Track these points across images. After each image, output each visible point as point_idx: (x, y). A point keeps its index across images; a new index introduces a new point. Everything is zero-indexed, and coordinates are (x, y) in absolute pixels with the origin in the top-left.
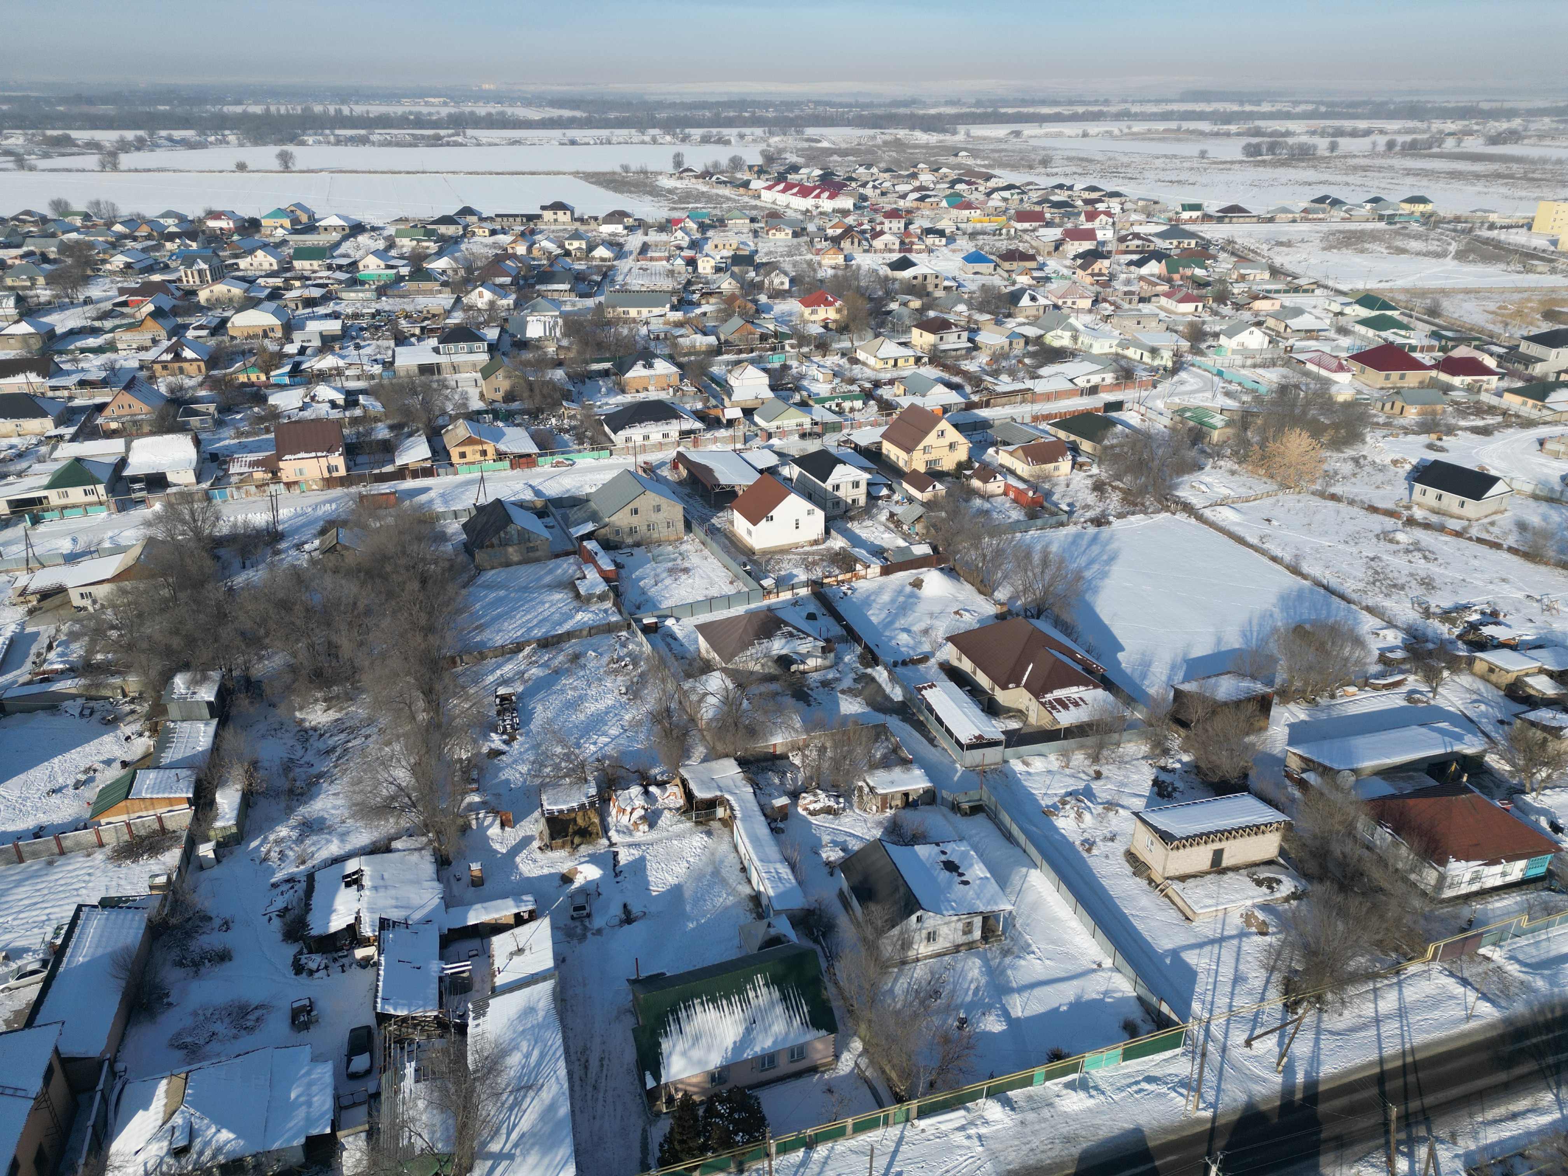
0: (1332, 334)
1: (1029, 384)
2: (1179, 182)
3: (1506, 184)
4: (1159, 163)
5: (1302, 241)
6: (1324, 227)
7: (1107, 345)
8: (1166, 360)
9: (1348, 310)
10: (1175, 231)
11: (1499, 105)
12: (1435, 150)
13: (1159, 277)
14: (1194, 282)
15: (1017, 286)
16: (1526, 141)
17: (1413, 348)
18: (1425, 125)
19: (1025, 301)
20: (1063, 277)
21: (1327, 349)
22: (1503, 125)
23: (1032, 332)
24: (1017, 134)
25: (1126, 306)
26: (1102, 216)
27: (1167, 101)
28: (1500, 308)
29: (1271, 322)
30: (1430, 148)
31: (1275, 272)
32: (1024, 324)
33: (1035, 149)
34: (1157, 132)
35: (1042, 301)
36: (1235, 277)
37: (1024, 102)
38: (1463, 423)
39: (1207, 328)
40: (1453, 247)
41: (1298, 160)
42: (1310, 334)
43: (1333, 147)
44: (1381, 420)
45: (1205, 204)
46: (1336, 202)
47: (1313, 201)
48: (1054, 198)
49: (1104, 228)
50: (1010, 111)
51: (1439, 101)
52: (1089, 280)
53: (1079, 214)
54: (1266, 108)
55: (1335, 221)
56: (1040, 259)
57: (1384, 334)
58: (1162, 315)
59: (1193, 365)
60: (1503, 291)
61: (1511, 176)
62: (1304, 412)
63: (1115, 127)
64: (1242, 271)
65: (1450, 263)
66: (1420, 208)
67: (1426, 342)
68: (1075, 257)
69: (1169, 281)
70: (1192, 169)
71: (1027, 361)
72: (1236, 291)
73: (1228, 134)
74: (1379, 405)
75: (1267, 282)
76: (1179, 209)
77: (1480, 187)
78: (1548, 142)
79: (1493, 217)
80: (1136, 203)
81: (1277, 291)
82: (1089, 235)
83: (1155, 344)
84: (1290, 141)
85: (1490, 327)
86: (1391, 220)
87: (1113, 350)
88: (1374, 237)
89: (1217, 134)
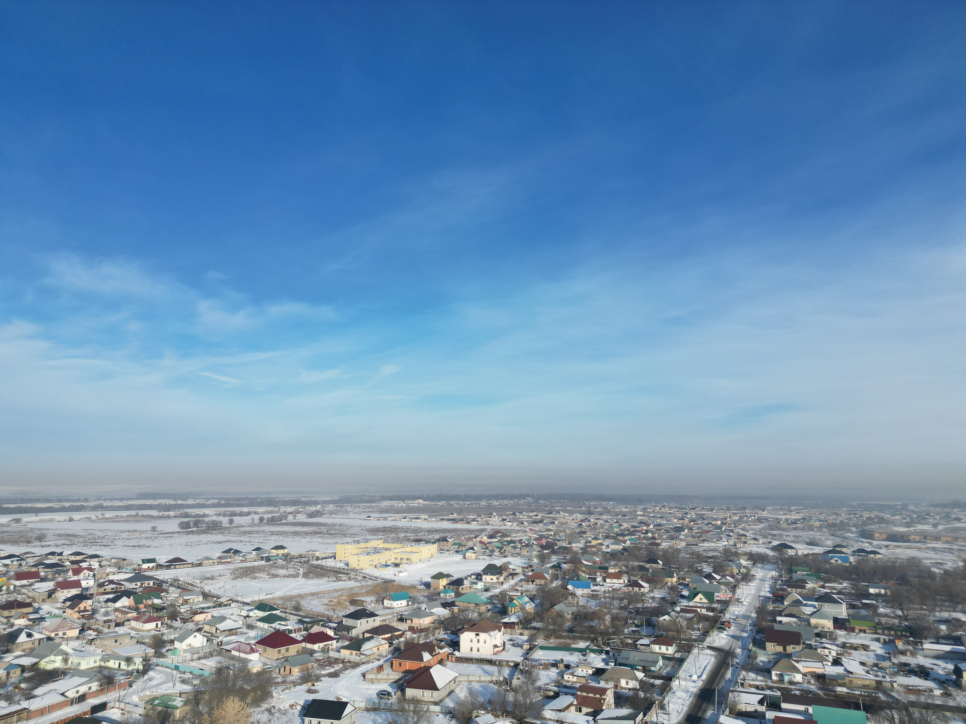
0: (244, 630)
1: (25, 704)
2: (139, 546)
3: (320, 537)
4: (125, 535)
5: (220, 575)
6: (231, 566)
7: (92, 661)
8: (138, 664)
9: (251, 614)
10: (138, 576)
11: (309, 499)
12: (284, 521)
13: (129, 608)
14: (154, 608)
15: (15, 628)
16: (325, 516)
17: (290, 631)
18: (277, 509)
19: (22, 638)
20: (56, 616)
21: (243, 640)
22: (313, 509)
23: (27, 661)
24: (18, 521)
25: (106, 630)
26: (85, 571)
27: (128, 499)
28: (329, 601)
29: (207, 628)
30: (281, 520)
31: (206, 596)
32: (21, 656)
33: (32, 530)
34: (122, 517)
35: (37, 636)
36: (181, 602)
37: (23, 501)
38: (323, 672)
39: (165, 638)
40: (301, 571)
41: (212, 530)
42: (231, 632)
43: (231, 522)
44: (280, 680)
45: (158, 558)
46: (236, 552)
47: (223, 552)
48: (48, 562)
49: (87, 579)
50: (12, 506)
51: (282, 497)
52: (76, 615)
53: (68, 571)
54: (190, 502)
55: (237, 562)
56: (36, 605)
57: (273, 625)
58: (133, 633)
59: (158, 665)
60: (329, 592)
61: (321, 533)
62: (234, 684)
63: (93, 515)
64: (185, 598)
65: (301, 580)
66: (282, 551)
67: (297, 626)
68: (65, 601)
69: (137, 609)
70: (147, 538)
71: (23, 686)
72: (182, 611)
73: (169, 517)
74: (277, 670)
75: (202, 603)
76: (141, 563)
77: (308, 539)
78: (334, 516)
79: (317, 554)
80: (110, 561)
81: (209, 608)
82: (77, 584)
83: (129, 655)
84: (206, 519)
85: (327, 613)
86: (268, 559)
87: (97, 664)
88: (259, 569)
89: (162, 517)
